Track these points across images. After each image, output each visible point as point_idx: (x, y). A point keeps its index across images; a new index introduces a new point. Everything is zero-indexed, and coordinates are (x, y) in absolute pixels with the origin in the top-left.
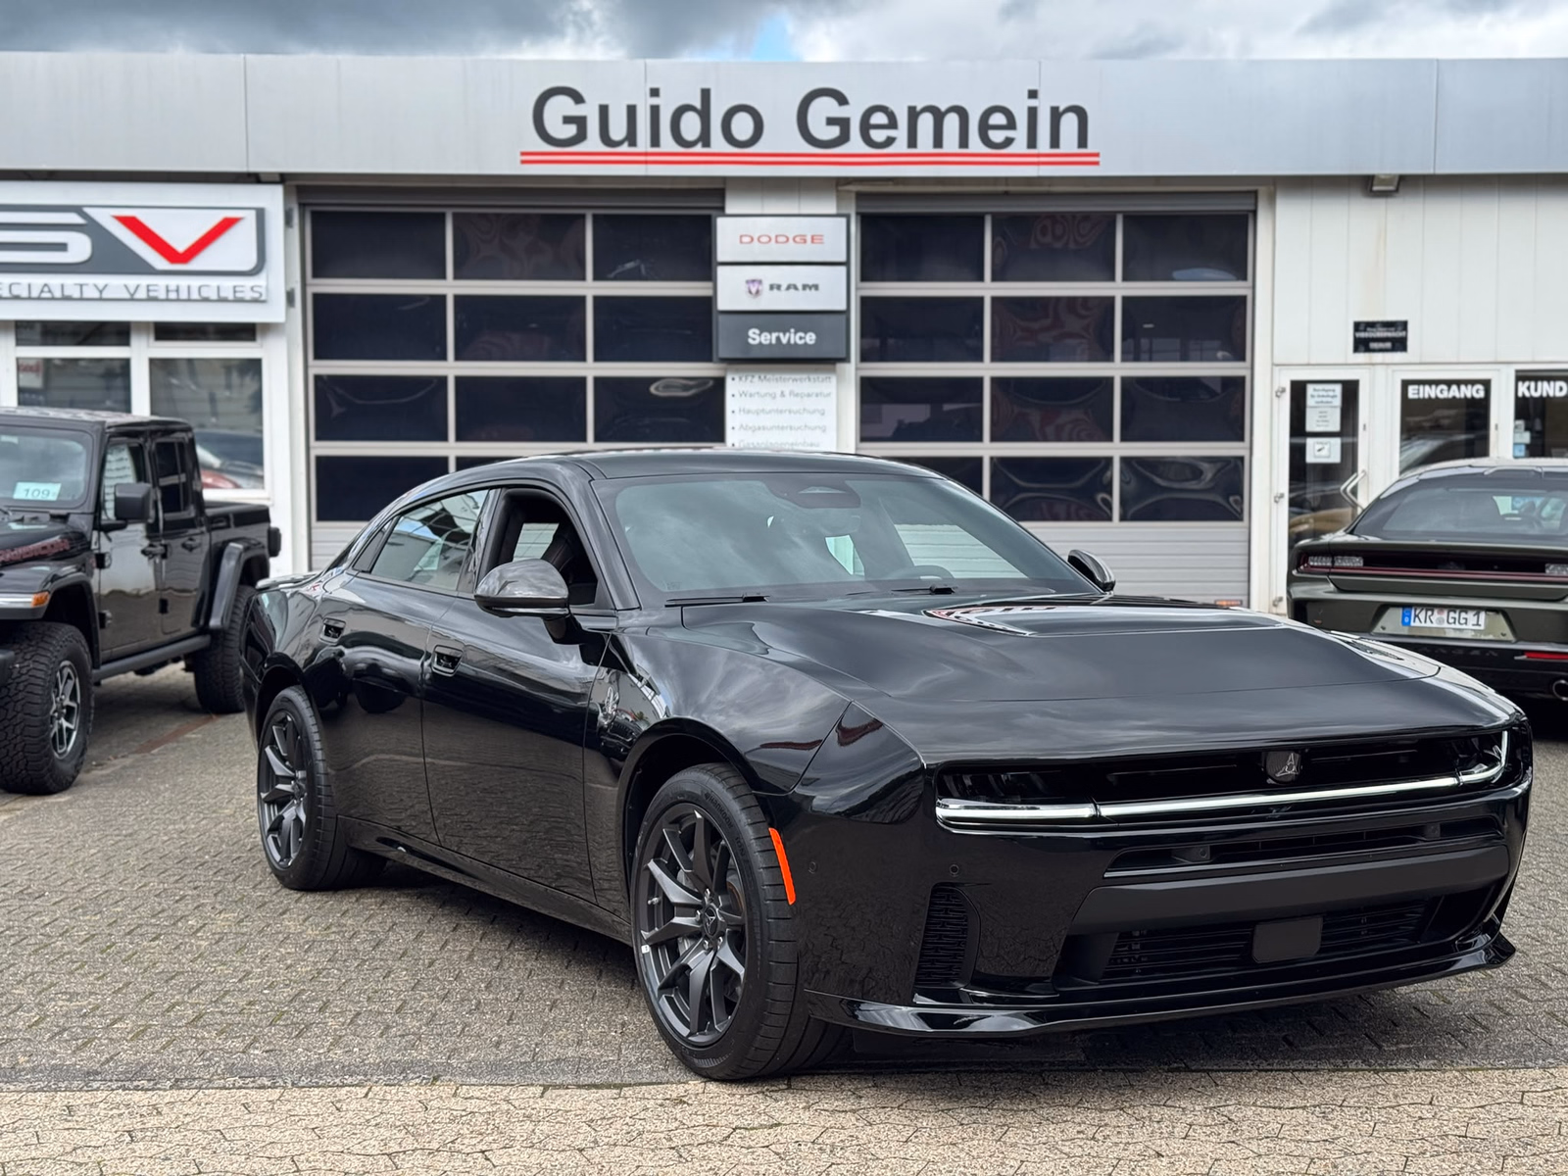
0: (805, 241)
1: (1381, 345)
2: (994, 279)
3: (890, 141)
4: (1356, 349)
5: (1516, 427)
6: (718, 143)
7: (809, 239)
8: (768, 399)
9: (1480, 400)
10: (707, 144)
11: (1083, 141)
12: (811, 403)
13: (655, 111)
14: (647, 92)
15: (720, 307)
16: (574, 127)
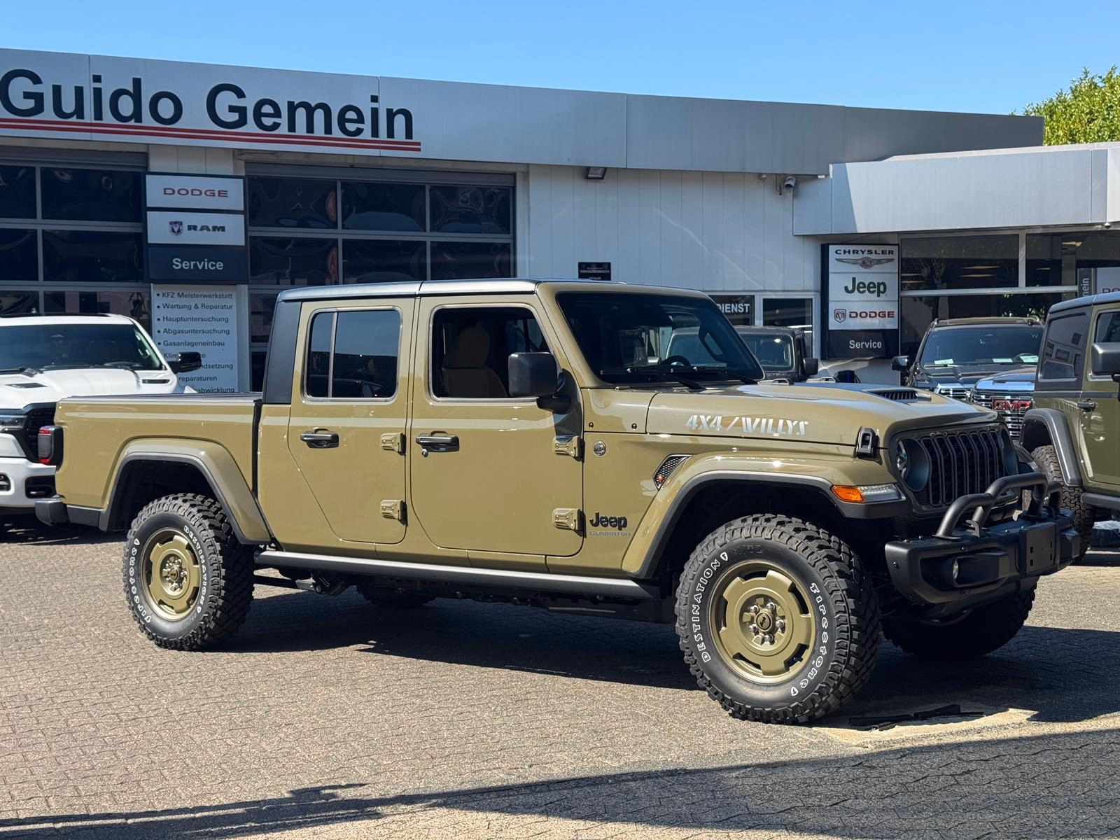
0: (214, 194)
1: (595, 276)
2: (344, 227)
3: (276, 126)
6: (148, 120)
7: (217, 193)
8: (186, 310)
10: (139, 119)
11: (409, 134)
12: (219, 313)
13: (98, 93)
14: (92, 77)
15: (150, 241)
16: (33, 101)
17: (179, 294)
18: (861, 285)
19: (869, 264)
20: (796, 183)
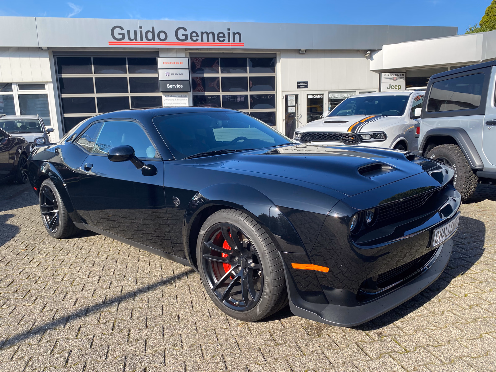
0: (179, 64)
1: (303, 87)
2: (221, 73)
3: (197, 40)
4: (298, 88)
5: (329, 104)
6: (157, 40)
7: (180, 63)
8: (172, 101)
9: (322, 98)
10: (154, 40)
11: (240, 41)
12: (182, 102)
13: (141, 32)
14: (139, 27)
15: (160, 79)
16: (122, 36)
17: (169, 96)
18: (393, 86)
19: (395, 79)
20: (371, 53)
